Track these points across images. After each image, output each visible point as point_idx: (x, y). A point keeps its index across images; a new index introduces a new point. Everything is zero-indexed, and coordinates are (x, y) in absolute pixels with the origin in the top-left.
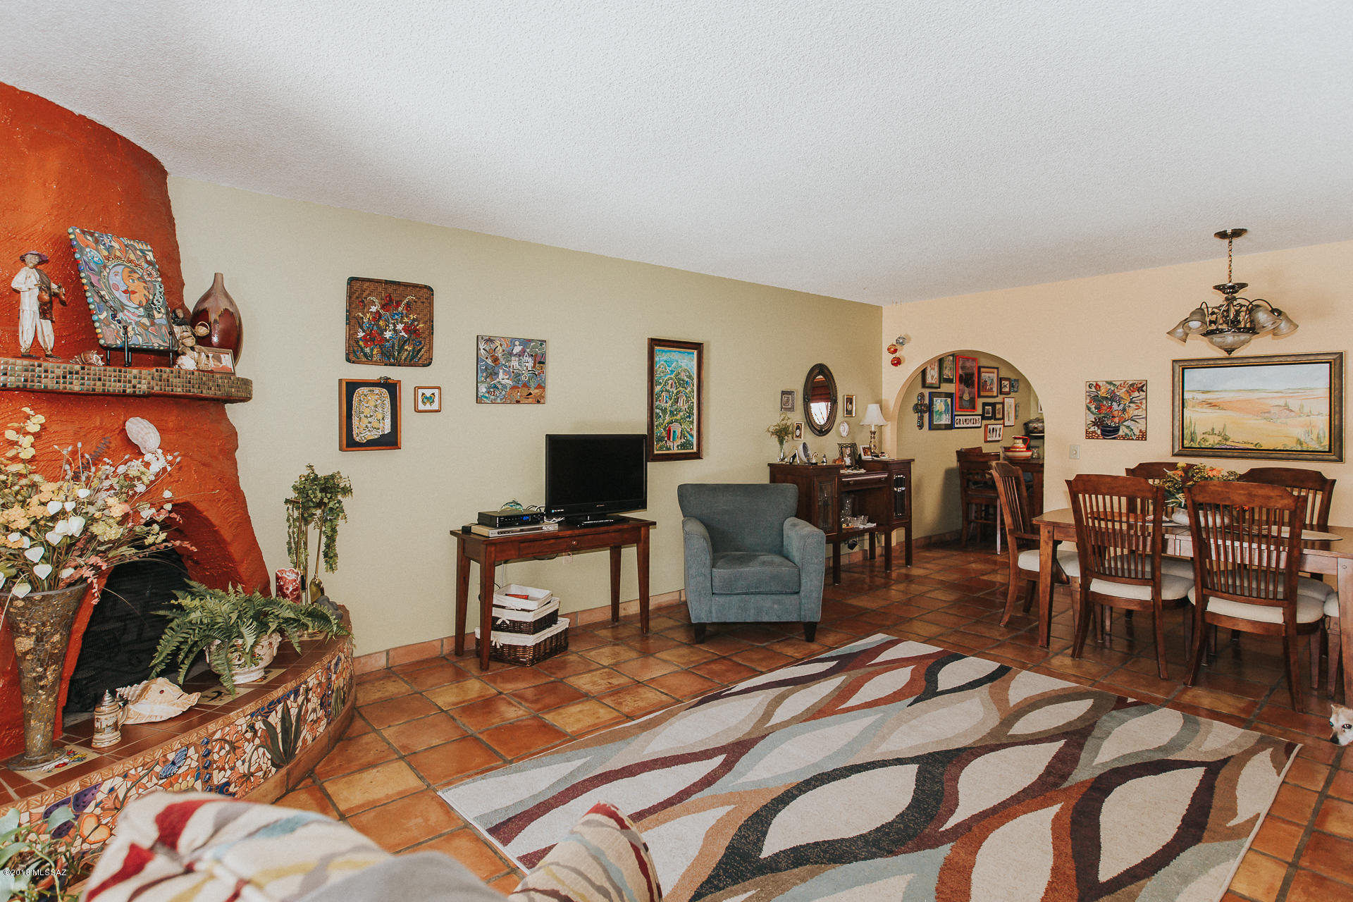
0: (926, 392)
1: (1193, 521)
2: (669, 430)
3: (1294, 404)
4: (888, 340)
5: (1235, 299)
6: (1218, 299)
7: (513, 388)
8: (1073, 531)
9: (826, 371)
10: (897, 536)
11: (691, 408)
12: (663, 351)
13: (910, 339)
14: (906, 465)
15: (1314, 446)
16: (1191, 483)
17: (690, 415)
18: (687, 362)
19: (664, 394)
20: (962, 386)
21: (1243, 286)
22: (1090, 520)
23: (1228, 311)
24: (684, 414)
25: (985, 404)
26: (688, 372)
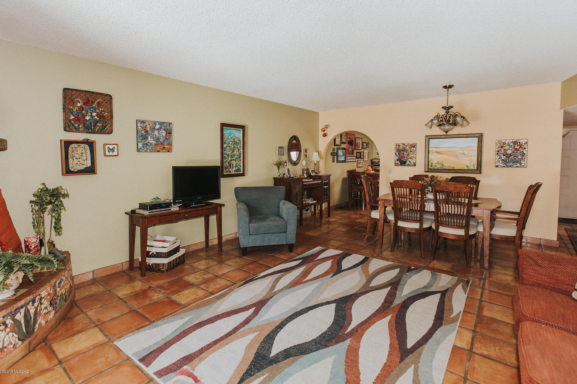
0: (336, 147)
1: (435, 198)
2: (230, 164)
3: (466, 152)
4: (321, 126)
5: (449, 112)
6: (443, 112)
7: (156, 145)
8: (392, 202)
9: (297, 138)
10: (325, 205)
11: (240, 154)
12: (227, 129)
13: (330, 126)
14: (328, 177)
15: (472, 168)
16: (433, 183)
17: (240, 157)
18: (238, 134)
19: (228, 148)
20: (349, 145)
21: (452, 107)
22: (398, 198)
23: (446, 117)
25: (357, 153)
26: (239, 138)
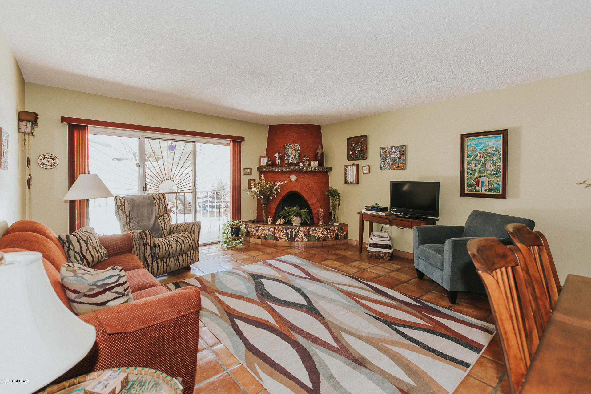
2: (478, 181)
7: (392, 164)
11: (498, 168)
12: (473, 139)
17: (497, 172)
18: (496, 142)
19: (473, 162)
24: (492, 172)
26: (495, 148)
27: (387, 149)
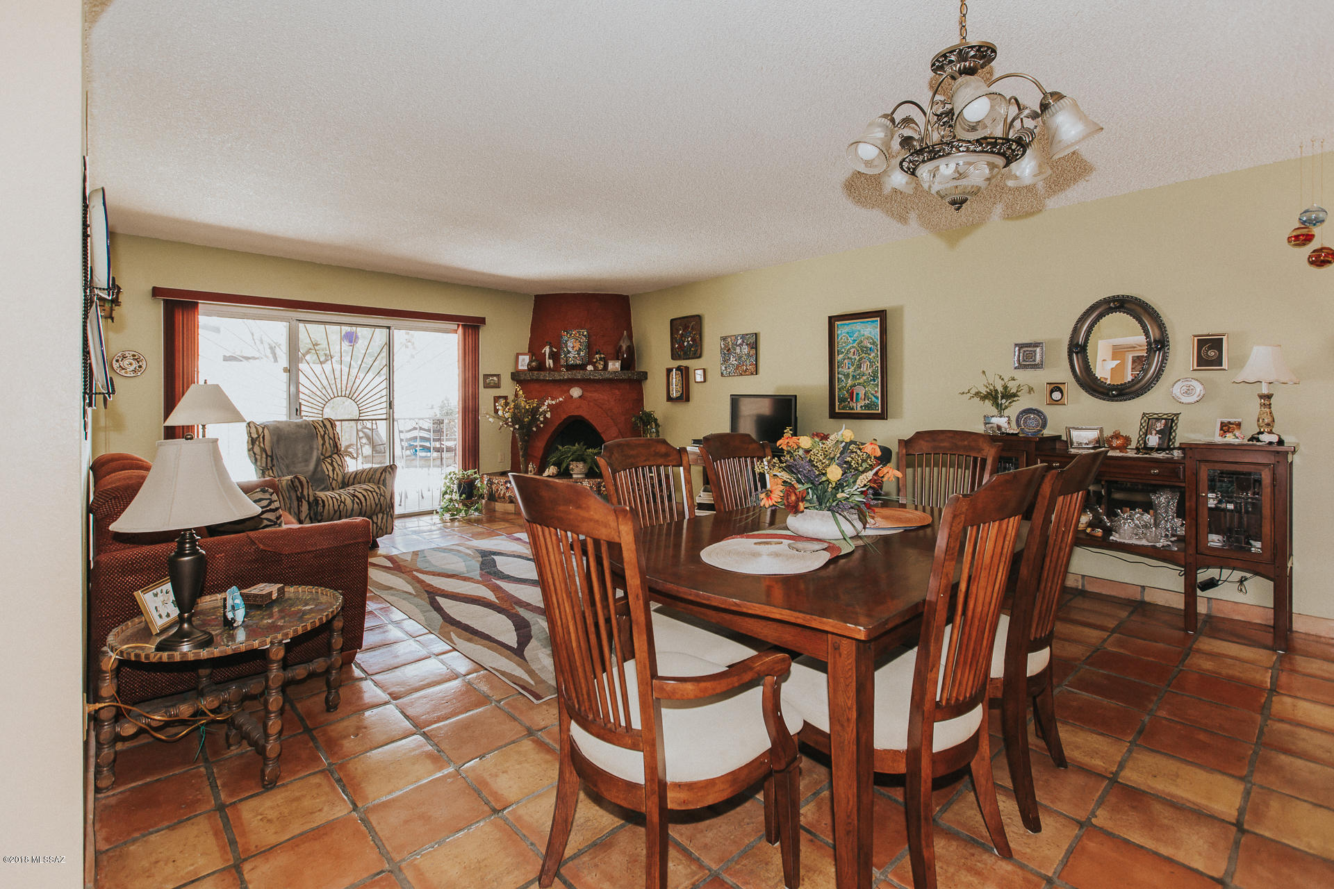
2: (852, 393)
7: (738, 366)
11: (876, 372)
12: (845, 324)
17: (874, 378)
18: (870, 330)
19: (846, 361)
24: (868, 378)
26: (872, 339)
27: (729, 340)
